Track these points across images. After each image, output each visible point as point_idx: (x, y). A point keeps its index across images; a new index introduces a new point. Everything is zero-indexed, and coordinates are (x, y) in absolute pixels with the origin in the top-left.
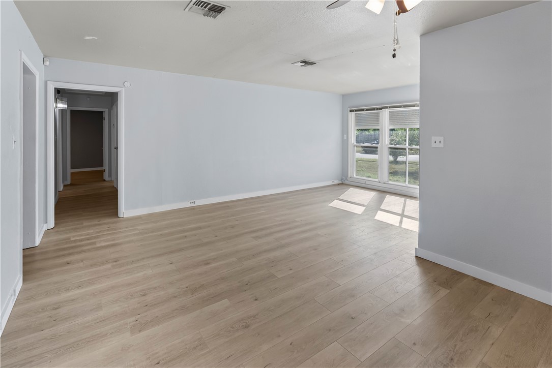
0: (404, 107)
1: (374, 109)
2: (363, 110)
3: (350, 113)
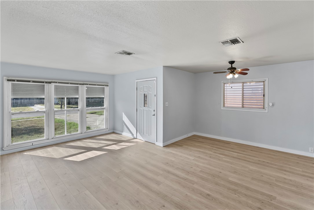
1: (43, 82)
2: (29, 81)
3: (6, 83)
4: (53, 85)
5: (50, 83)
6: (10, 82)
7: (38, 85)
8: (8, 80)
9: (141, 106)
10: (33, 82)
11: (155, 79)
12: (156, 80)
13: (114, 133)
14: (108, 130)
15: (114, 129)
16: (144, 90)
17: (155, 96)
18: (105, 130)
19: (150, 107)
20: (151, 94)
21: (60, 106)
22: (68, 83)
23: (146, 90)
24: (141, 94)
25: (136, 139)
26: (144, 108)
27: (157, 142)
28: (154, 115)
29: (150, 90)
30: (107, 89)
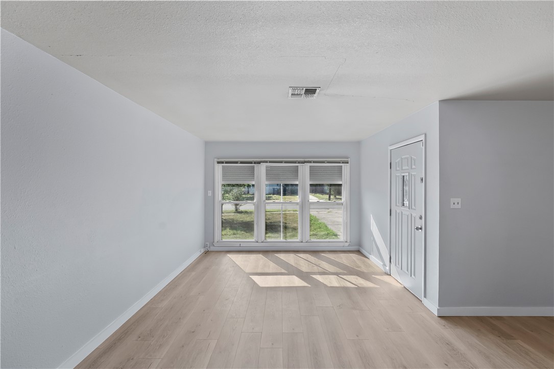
0: (285, 163)
1: (251, 163)
2: (236, 163)
3: (216, 165)
4: (263, 166)
5: (259, 163)
6: (221, 165)
7: (243, 167)
8: (219, 163)
9: (397, 204)
10: (242, 163)
11: (422, 137)
12: (424, 141)
13: (359, 252)
14: (347, 244)
15: (360, 244)
16: (404, 168)
17: (422, 180)
18: (342, 244)
19: (413, 207)
20: (414, 176)
21: (327, 196)
22: (281, 162)
23: (407, 168)
24: (398, 176)
25: (388, 274)
26: (403, 208)
27: (425, 296)
28: (421, 229)
29: (413, 167)
30: (346, 168)
